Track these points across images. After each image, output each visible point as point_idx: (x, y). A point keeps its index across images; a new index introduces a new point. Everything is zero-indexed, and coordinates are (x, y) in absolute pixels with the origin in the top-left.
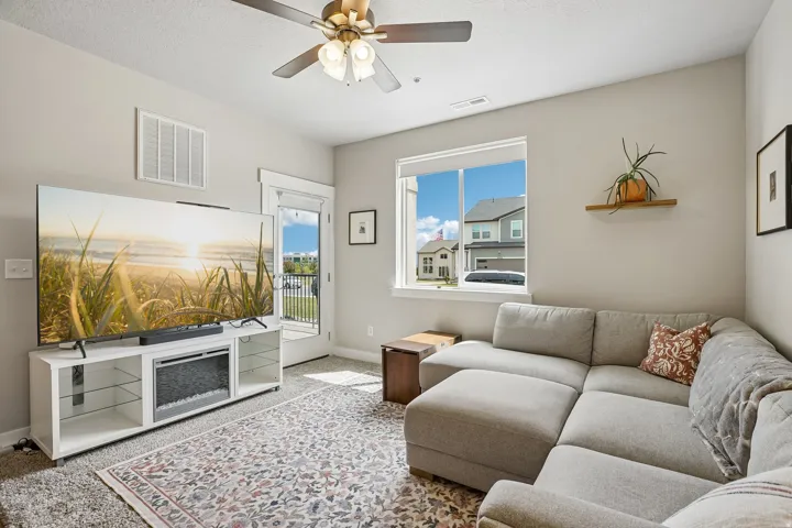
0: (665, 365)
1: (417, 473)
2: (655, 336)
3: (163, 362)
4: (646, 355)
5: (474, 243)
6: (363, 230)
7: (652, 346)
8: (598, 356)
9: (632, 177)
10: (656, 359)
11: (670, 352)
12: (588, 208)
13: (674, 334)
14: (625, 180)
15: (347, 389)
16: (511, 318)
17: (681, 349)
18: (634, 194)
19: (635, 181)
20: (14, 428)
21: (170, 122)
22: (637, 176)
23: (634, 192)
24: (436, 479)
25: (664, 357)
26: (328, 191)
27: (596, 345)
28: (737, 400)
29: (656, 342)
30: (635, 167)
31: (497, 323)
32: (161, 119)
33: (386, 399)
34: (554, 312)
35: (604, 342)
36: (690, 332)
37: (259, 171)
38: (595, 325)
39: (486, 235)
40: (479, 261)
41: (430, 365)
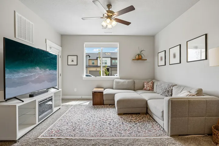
0: (148, 88)
1: (119, 114)
2: (145, 83)
3: (40, 102)
4: (144, 87)
6: (73, 61)
10: (147, 87)
13: (148, 83)
14: (139, 55)
16: (117, 83)
17: (150, 85)
18: (140, 58)
21: (24, 18)
24: (124, 114)
26: (60, 48)
28: (169, 89)
30: (140, 53)
31: (114, 84)
32: (22, 17)
33: (93, 105)
34: (127, 81)
35: (136, 86)
37: (46, 40)
38: (134, 83)
41: (106, 94)
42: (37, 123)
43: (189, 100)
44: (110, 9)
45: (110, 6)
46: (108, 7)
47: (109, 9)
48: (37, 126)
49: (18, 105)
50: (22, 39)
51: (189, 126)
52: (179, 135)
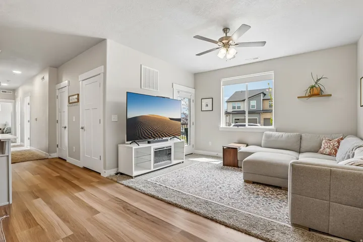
0: (328, 150)
1: (246, 181)
2: (324, 142)
3: (156, 149)
4: (321, 148)
5: (233, 111)
6: (207, 105)
7: (323, 145)
8: (302, 150)
9: (315, 86)
10: (325, 148)
11: (329, 146)
12: (298, 97)
13: (330, 140)
14: (312, 87)
15: (208, 163)
16: (268, 137)
17: (333, 145)
18: (316, 92)
19: (316, 88)
20: (111, 169)
21: (149, 68)
22: (317, 86)
23: (316, 91)
24: (254, 183)
25: (327, 148)
26: (193, 91)
27: (302, 145)
28: (350, 152)
29: (324, 143)
30: (316, 83)
31: (263, 139)
32: (147, 67)
33: (224, 165)
34: (285, 135)
35: (305, 145)
36: (337, 139)
37: (173, 84)
38: (301, 139)
39: (239, 107)
40: (235, 119)
41: (241, 152)
42: (153, 170)
43: (331, 170)
44: (228, 35)
45: (226, 30)
46: (224, 31)
47: (226, 34)
48: (150, 172)
49: (134, 148)
50: (146, 89)
51: (331, 218)
52: (310, 230)
